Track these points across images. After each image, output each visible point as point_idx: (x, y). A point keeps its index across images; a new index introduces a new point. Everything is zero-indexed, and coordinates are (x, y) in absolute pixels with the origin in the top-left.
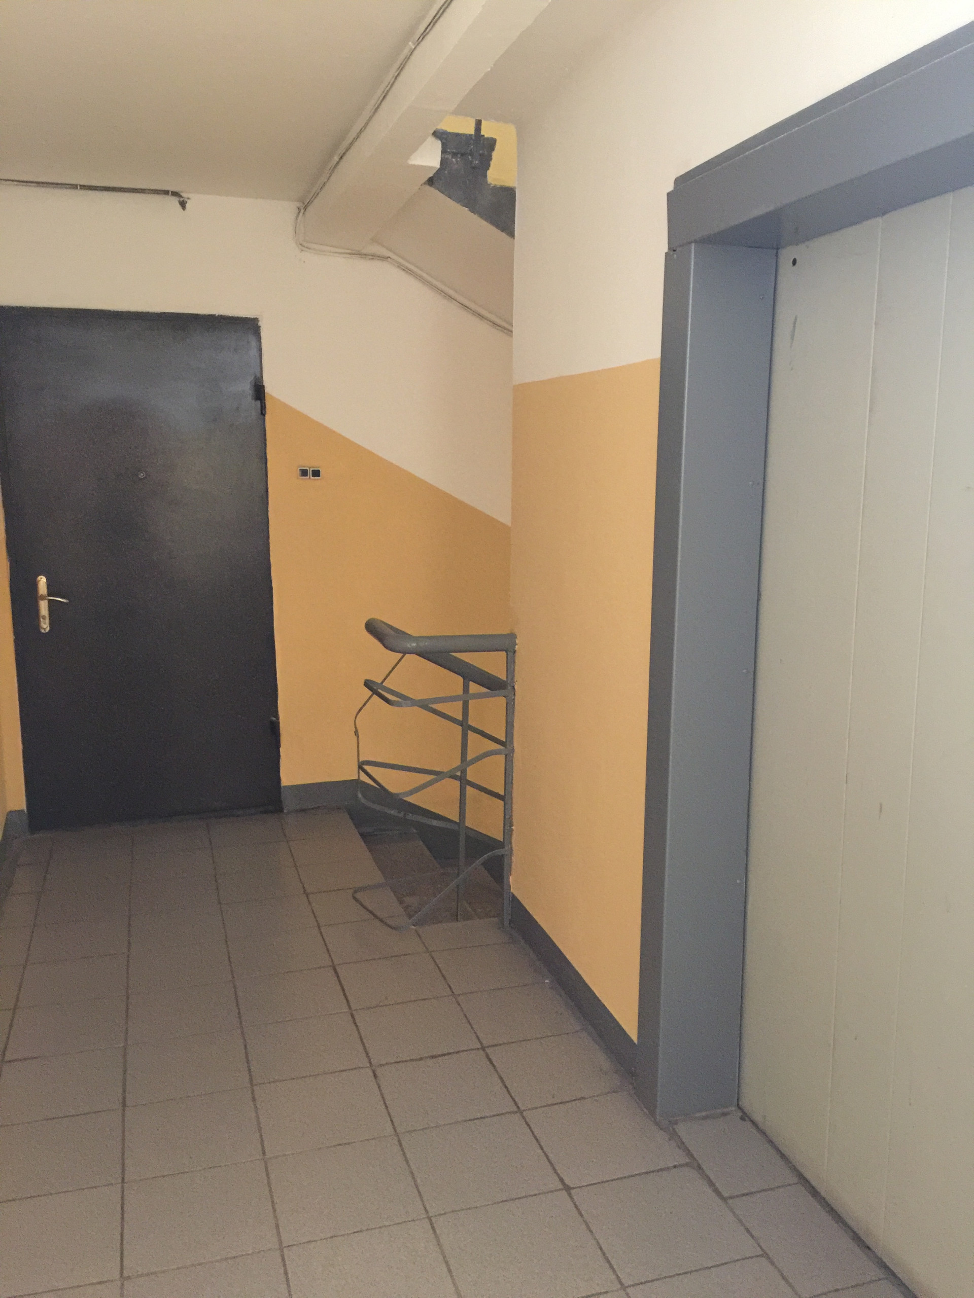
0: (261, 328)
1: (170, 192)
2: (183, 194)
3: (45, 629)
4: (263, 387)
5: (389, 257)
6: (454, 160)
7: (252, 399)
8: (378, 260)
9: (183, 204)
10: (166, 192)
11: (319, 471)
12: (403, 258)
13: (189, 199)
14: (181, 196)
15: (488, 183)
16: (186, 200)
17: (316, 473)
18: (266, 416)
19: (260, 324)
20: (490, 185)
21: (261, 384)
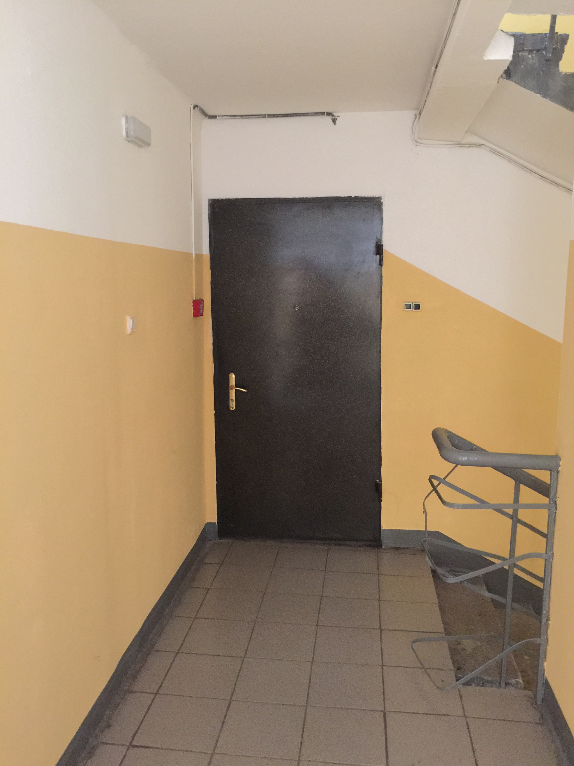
0: (383, 204)
1: (326, 114)
2: (335, 114)
3: (232, 408)
4: (382, 245)
5: (483, 144)
6: (530, 56)
7: (374, 254)
8: (475, 147)
9: (334, 121)
10: (323, 114)
11: (419, 305)
12: (493, 144)
13: (338, 116)
14: (333, 116)
15: (560, 71)
16: (337, 118)
17: (417, 307)
18: (383, 266)
19: (382, 201)
20: (561, 73)
21: (381, 244)
